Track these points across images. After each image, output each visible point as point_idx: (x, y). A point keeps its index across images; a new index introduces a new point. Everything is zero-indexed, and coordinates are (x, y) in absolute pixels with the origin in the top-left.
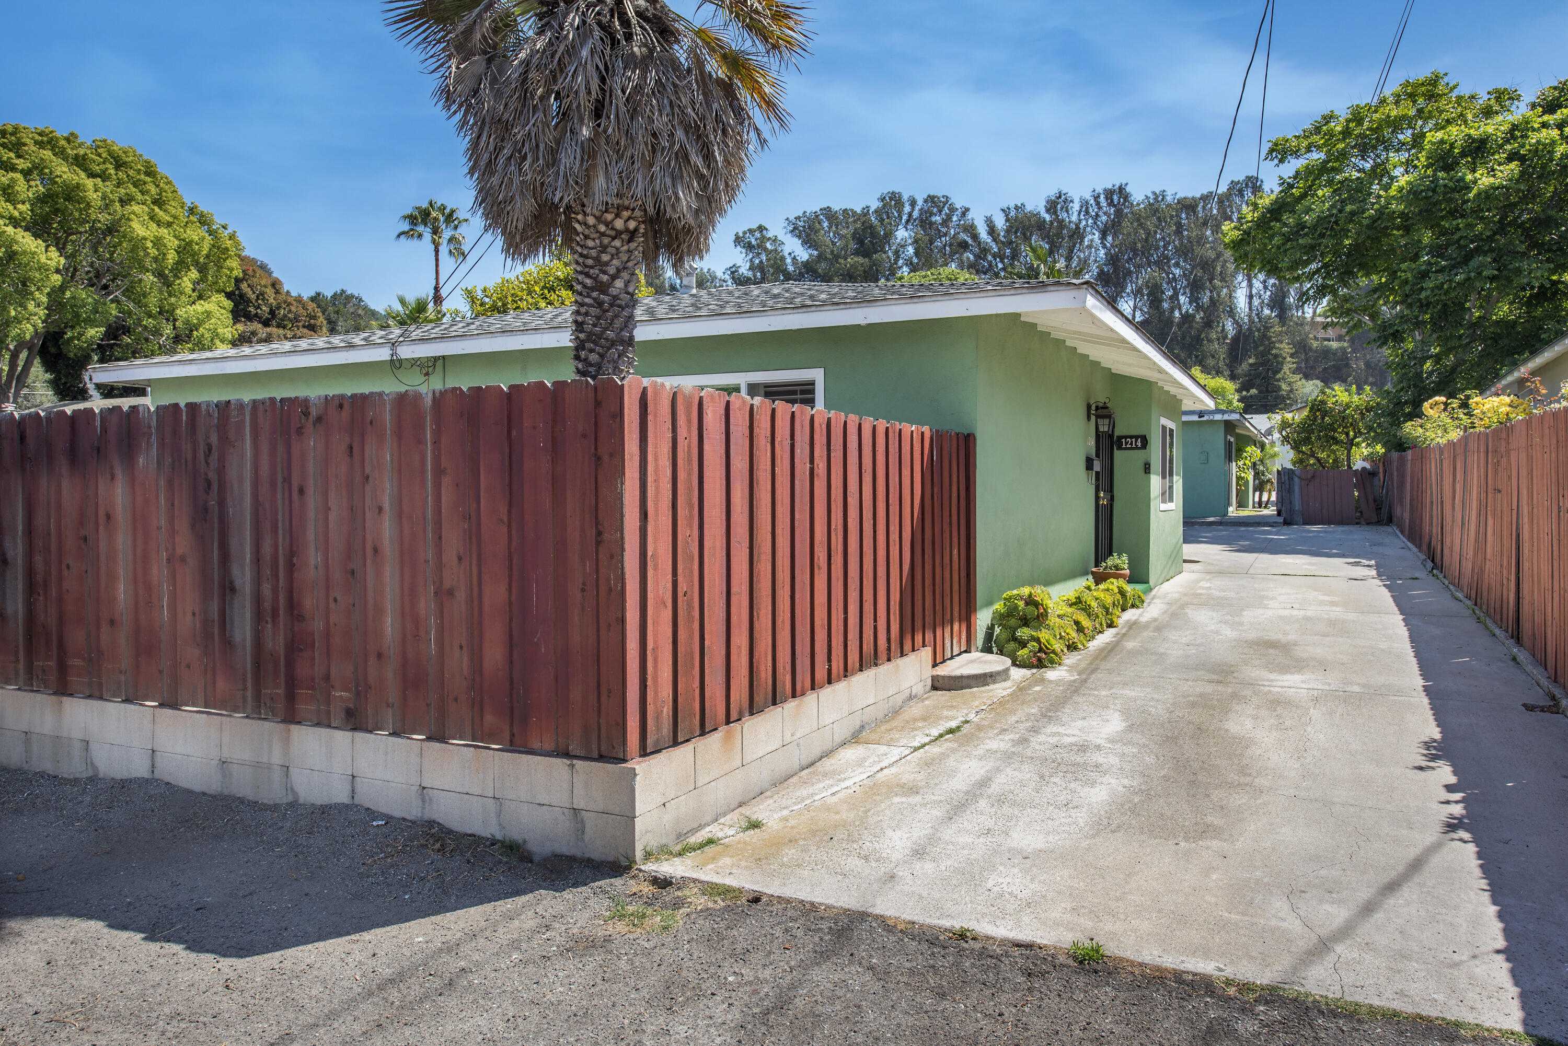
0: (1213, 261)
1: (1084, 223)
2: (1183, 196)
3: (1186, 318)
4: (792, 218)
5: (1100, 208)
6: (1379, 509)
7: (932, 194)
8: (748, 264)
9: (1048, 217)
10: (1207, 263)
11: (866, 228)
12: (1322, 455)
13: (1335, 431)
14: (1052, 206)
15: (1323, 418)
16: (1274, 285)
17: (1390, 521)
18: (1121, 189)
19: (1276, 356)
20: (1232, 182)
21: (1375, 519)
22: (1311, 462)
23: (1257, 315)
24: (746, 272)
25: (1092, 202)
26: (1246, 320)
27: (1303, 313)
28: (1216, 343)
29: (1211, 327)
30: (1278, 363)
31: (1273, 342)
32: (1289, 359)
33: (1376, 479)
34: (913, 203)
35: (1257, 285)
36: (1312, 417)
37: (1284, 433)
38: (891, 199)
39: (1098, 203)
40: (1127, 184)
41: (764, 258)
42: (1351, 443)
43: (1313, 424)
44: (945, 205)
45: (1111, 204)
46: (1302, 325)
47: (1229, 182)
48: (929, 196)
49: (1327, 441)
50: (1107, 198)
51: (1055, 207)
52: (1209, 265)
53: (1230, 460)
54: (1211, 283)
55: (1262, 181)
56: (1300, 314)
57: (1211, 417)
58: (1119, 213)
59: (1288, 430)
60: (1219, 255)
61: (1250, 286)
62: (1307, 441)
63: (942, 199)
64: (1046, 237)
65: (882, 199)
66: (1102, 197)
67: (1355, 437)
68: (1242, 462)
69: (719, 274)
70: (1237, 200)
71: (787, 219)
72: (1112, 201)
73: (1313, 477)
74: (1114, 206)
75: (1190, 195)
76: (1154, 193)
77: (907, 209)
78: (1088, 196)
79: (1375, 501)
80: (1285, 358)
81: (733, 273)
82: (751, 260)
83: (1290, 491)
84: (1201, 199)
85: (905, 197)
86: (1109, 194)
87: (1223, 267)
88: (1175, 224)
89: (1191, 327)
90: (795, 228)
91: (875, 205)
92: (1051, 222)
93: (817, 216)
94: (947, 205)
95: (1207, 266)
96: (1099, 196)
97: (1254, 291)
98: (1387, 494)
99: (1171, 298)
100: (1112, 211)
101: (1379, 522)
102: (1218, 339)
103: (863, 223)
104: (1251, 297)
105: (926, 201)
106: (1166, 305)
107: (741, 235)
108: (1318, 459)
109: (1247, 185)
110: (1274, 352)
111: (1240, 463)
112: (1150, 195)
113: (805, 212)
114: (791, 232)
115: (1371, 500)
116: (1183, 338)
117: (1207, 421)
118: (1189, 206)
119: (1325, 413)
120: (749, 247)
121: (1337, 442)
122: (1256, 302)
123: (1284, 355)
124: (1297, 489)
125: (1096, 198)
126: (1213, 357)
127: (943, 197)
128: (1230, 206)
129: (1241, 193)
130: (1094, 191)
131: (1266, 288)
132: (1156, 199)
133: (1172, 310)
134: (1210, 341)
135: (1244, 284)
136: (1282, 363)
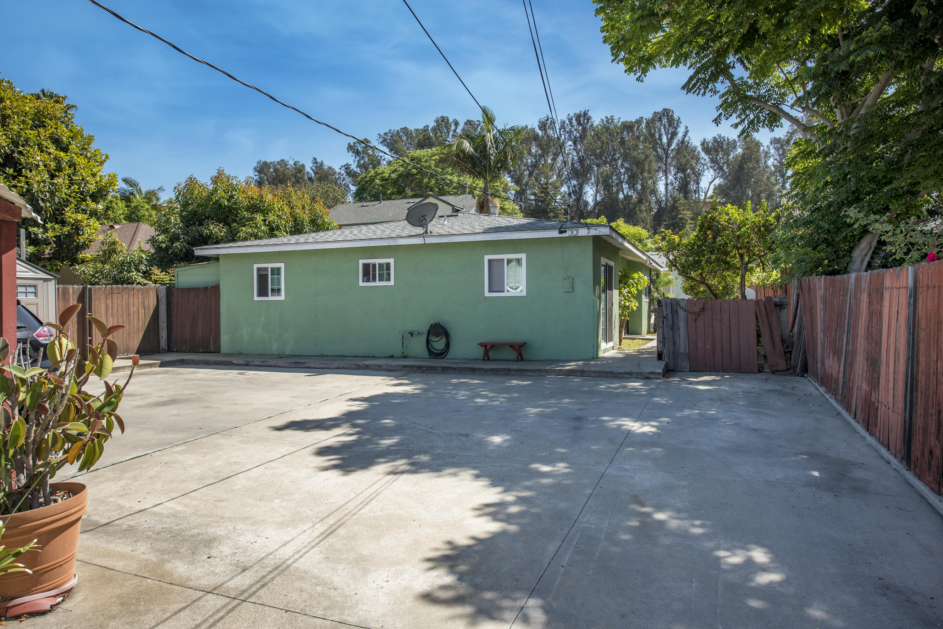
0: (643, 161)
1: (563, 137)
2: (625, 120)
3: (627, 197)
4: (382, 134)
5: (572, 126)
6: (788, 353)
7: (469, 119)
8: (356, 163)
9: (540, 133)
10: (639, 162)
11: (426, 139)
12: (713, 282)
13: (727, 254)
14: (543, 126)
15: (714, 238)
16: (681, 178)
17: (805, 370)
18: (585, 114)
19: (681, 219)
20: (655, 112)
21: (782, 365)
22: (702, 289)
23: (671, 196)
24: (355, 169)
25: (567, 122)
26: (664, 198)
27: (699, 195)
28: (645, 213)
29: (642, 203)
30: (682, 223)
31: (679, 210)
32: (689, 221)
33: (784, 313)
34: (457, 124)
35: (671, 178)
36: (702, 238)
37: (671, 257)
38: (442, 121)
39: (571, 123)
40: (588, 110)
41: (366, 159)
42: (746, 269)
43: (702, 245)
44: (478, 126)
45: (579, 124)
46: (698, 202)
47: (653, 113)
48: (468, 121)
49: (719, 265)
50: (576, 120)
51: (545, 126)
52: (640, 164)
53: (608, 287)
54: (642, 175)
55: (673, 112)
56: (697, 196)
57: (575, 233)
58: (584, 130)
59: (675, 252)
60: (647, 157)
61: (667, 178)
62: (696, 264)
63: (476, 123)
64: (540, 146)
65: (437, 121)
66: (574, 119)
67: (749, 262)
68: (627, 290)
69: (338, 170)
70: (658, 124)
71: (379, 134)
72: (580, 122)
73: (703, 309)
74: (581, 125)
75: (629, 120)
76: (607, 117)
77: (453, 127)
78: (565, 118)
79: (783, 341)
80: (687, 221)
81: (346, 169)
82: (358, 161)
83: (673, 327)
84: (635, 122)
85: (451, 120)
86: (578, 117)
87: (649, 165)
88: (620, 138)
89: (629, 203)
90: (384, 140)
91: (432, 124)
92: (543, 136)
93: (398, 133)
94: (479, 127)
95: (639, 164)
96: (572, 119)
97: (669, 181)
98: (800, 333)
99: (617, 184)
100: (580, 129)
101: (789, 371)
102: (646, 211)
103: (424, 136)
104: (667, 185)
105: (466, 124)
106: (615, 189)
107: (352, 144)
108: (709, 287)
109: (664, 114)
110: (680, 216)
111: (625, 291)
112: (604, 118)
113: (390, 130)
114: (382, 143)
115: (778, 340)
116: (625, 209)
117: (569, 238)
118: (628, 127)
119: (717, 233)
120: (357, 153)
121: (729, 266)
122: (670, 188)
123: (686, 218)
124: (682, 325)
125: (570, 120)
126: (643, 222)
127: (477, 121)
128: (655, 128)
129: (660, 120)
130: (569, 115)
131: (676, 179)
132: (607, 121)
133: (617, 193)
134: (641, 211)
135: (663, 178)
136: (685, 224)
